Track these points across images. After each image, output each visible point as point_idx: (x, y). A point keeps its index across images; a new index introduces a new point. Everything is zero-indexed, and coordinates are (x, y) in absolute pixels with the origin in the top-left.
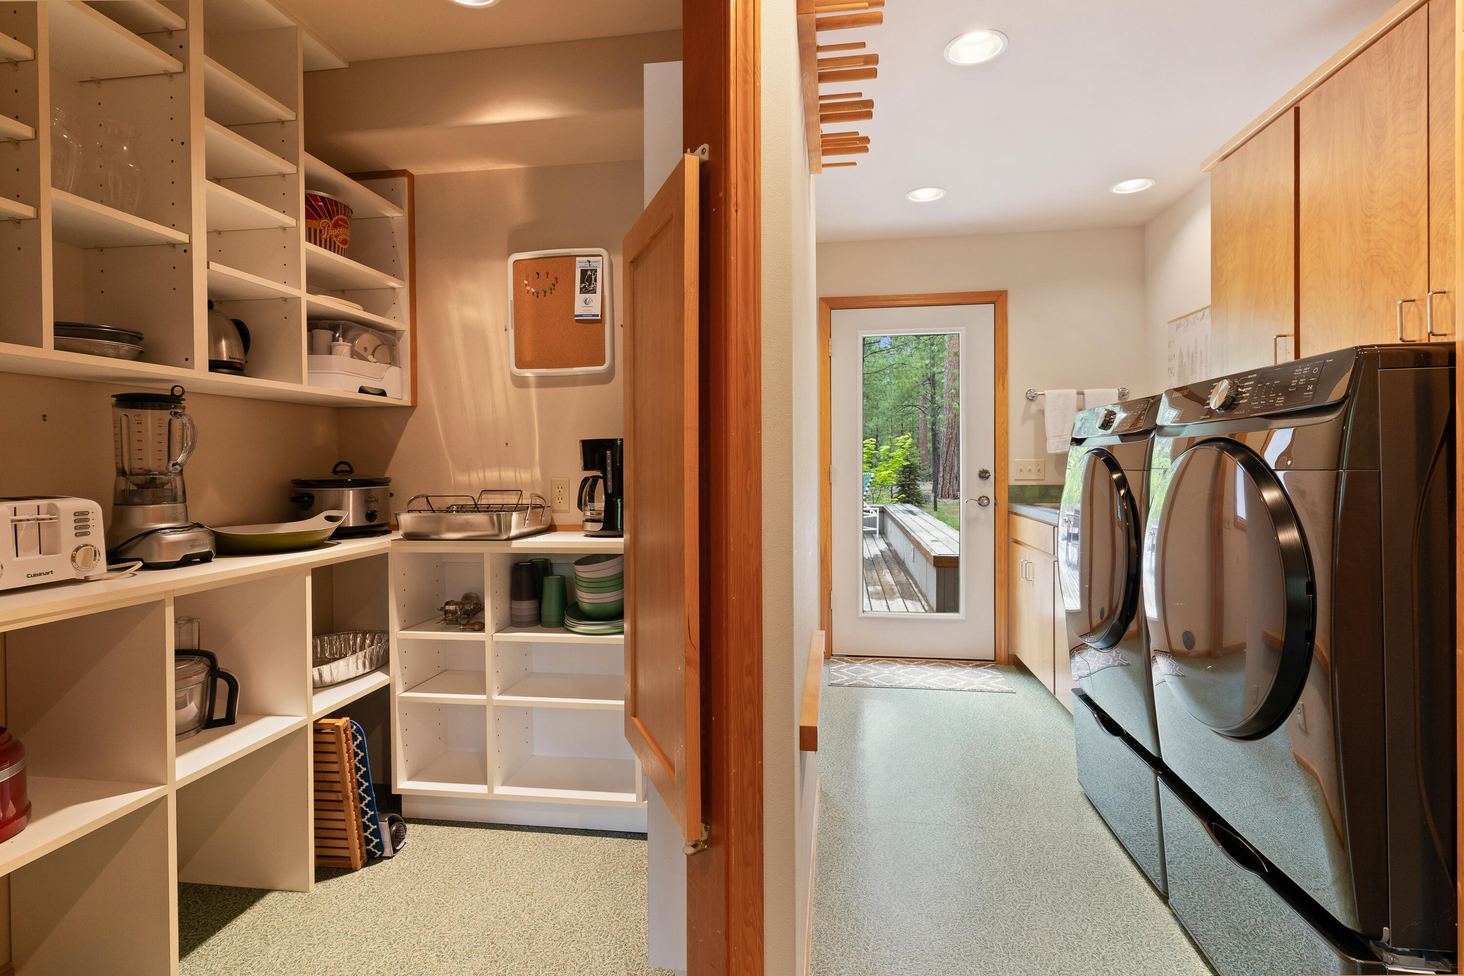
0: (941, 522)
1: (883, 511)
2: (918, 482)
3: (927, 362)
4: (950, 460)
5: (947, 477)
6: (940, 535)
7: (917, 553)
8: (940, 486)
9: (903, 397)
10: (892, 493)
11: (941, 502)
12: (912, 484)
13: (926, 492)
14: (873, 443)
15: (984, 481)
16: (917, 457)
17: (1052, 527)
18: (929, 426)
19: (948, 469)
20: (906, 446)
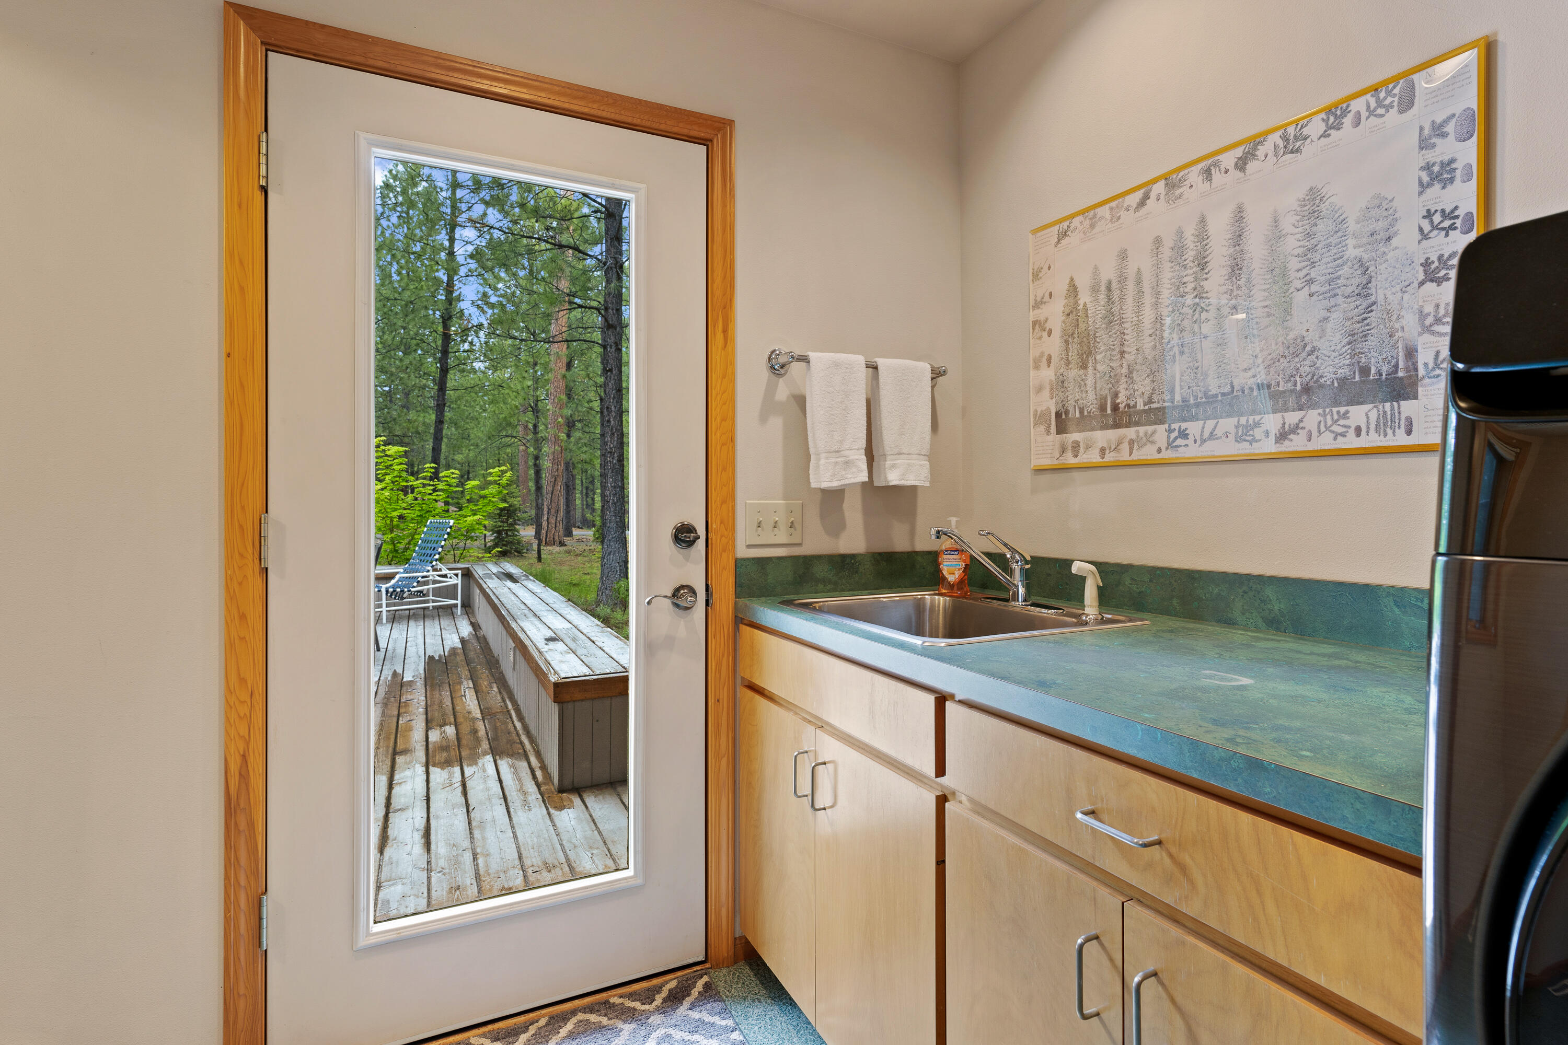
0: (556, 594)
1: (467, 574)
2: (517, 527)
3: (530, 383)
4: (556, 501)
5: (553, 520)
6: (559, 624)
7: (520, 658)
8: (544, 532)
9: (500, 425)
10: (485, 541)
11: (545, 550)
12: (510, 530)
13: (527, 538)
14: (455, 476)
15: (685, 551)
16: (516, 497)
17: (930, 699)
18: (531, 463)
19: (553, 511)
20: (504, 481)
